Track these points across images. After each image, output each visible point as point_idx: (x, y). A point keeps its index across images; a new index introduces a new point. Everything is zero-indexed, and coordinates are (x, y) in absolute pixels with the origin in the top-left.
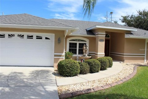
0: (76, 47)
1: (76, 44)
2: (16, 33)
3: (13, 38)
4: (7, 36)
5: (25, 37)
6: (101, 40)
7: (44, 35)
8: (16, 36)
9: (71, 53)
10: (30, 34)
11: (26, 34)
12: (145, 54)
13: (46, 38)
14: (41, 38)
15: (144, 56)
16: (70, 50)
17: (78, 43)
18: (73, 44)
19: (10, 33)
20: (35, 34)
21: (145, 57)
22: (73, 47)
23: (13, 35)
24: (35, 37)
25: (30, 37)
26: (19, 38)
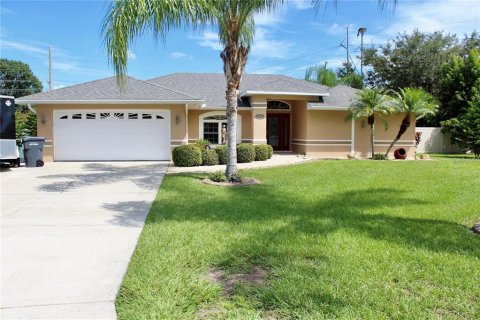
0: (217, 130)
1: (217, 124)
2: (112, 111)
3: (107, 118)
4: (98, 116)
5: (126, 116)
6: (259, 116)
7: (153, 112)
8: (112, 115)
9: (207, 142)
10: (133, 111)
11: (126, 112)
12: (353, 141)
13: (158, 117)
14: (150, 117)
15: (350, 143)
16: (206, 136)
17: (220, 122)
18: (211, 124)
19: (103, 111)
20: (140, 112)
21: (352, 145)
22: (211, 130)
23: (107, 115)
24: (140, 116)
25: (134, 116)
26: (116, 118)
